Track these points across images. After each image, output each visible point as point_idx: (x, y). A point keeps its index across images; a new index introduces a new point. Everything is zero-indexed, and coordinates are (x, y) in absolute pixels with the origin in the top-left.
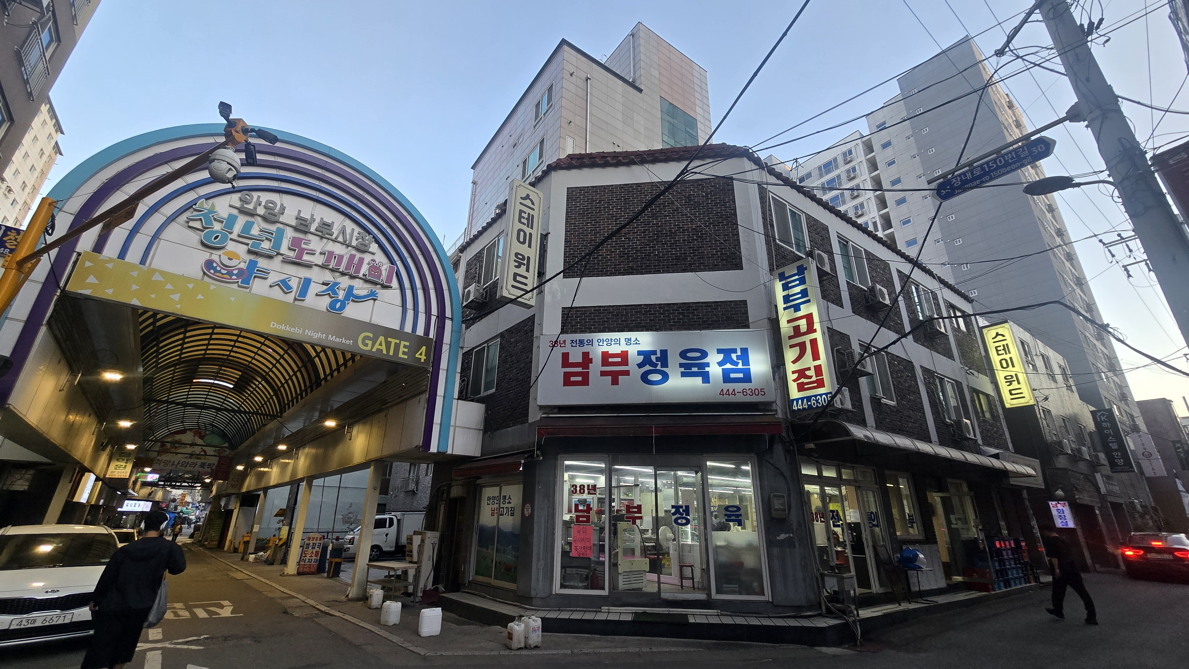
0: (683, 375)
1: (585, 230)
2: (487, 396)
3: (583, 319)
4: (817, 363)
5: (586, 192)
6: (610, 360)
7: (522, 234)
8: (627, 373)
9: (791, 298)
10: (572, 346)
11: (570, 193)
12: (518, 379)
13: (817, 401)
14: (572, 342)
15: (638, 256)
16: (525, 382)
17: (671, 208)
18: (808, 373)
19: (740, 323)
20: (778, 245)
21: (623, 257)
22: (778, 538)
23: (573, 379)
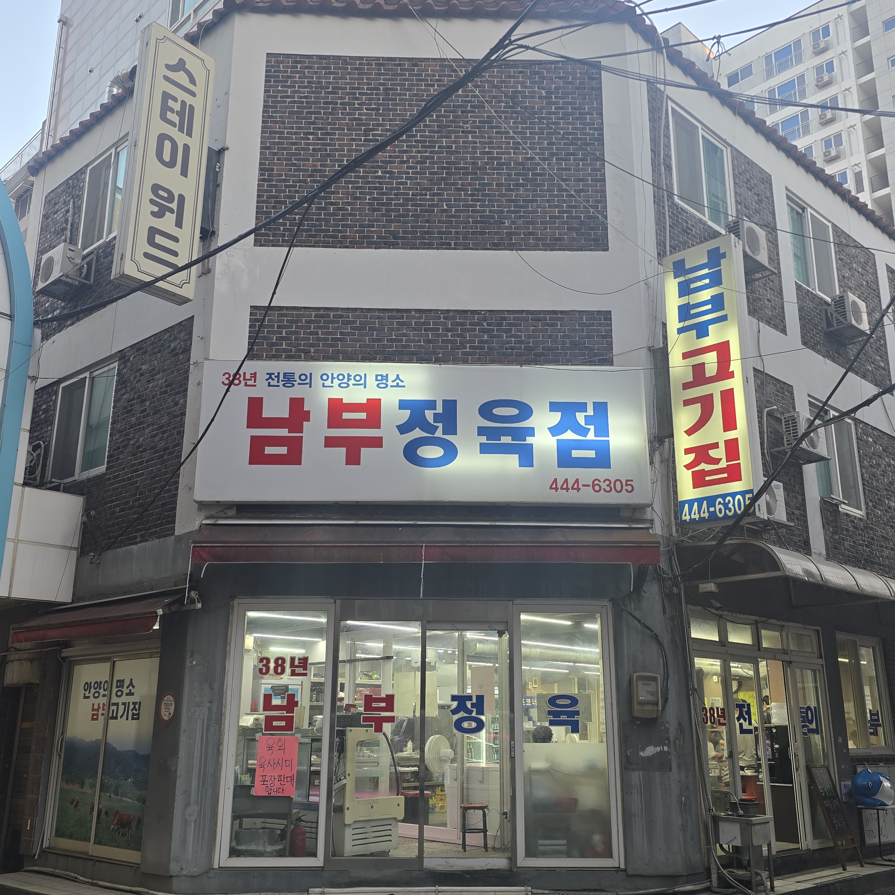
0: (484, 449)
1: (303, 149)
2: (89, 480)
3: (292, 333)
4: (731, 435)
5: (306, 68)
6: (346, 416)
7: (167, 145)
8: (377, 442)
9: (693, 312)
10: (269, 385)
11: (272, 66)
12: (154, 447)
13: (726, 505)
14: (270, 377)
15: (408, 210)
16: (170, 453)
17: (477, 117)
18: (713, 453)
19: (595, 355)
20: (676, 205)
21: (378, 210)
22: (641, 754)
23: (269, 450)
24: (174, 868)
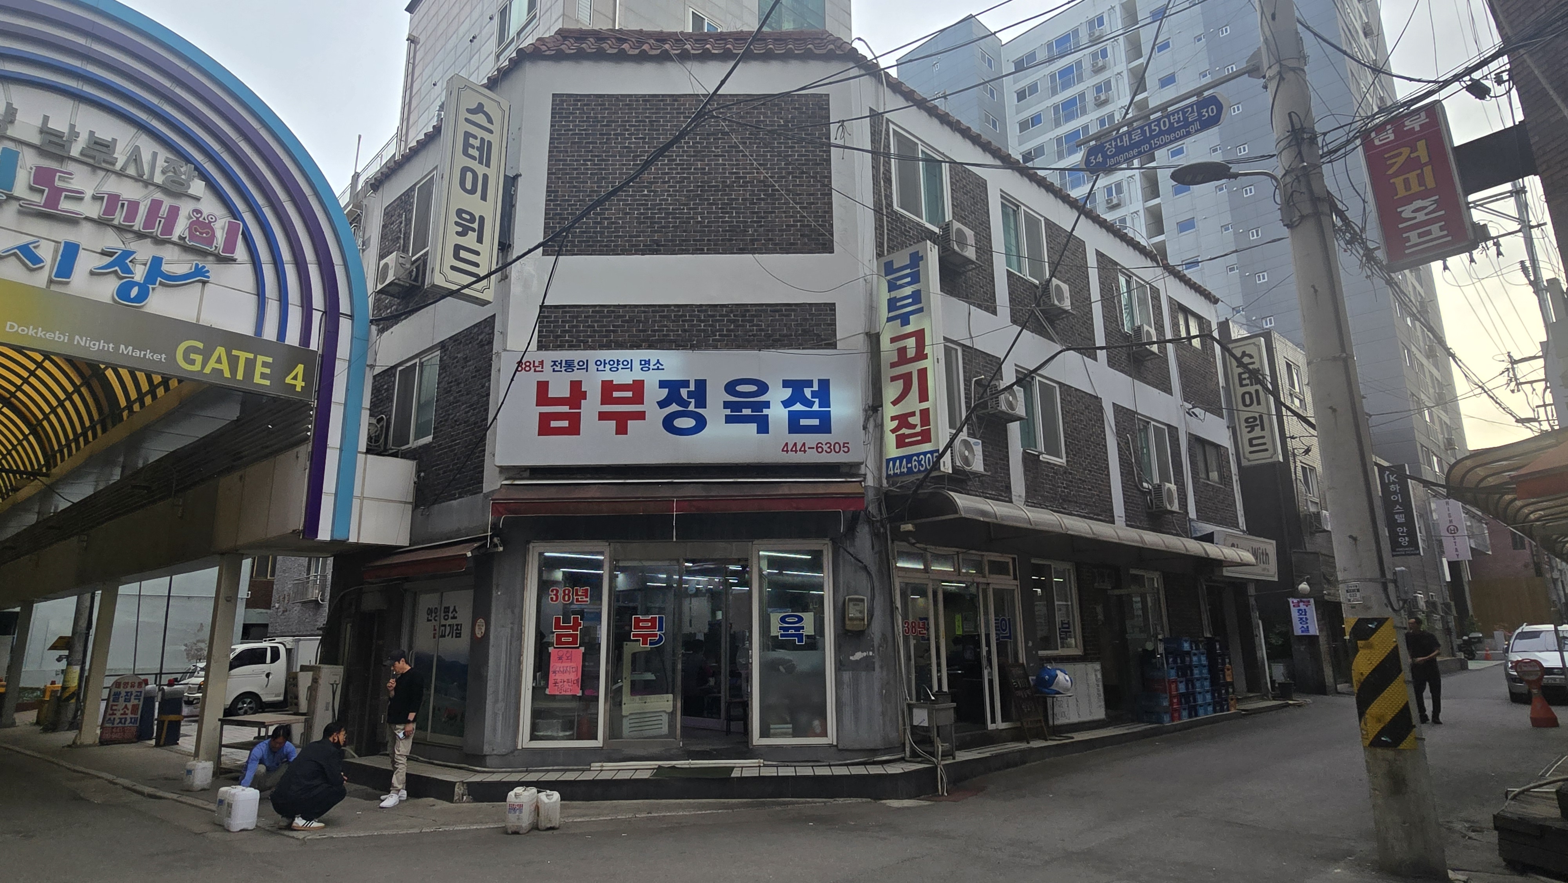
0: (729, 420)
1: (583, 174)
2: (420, 447)
3: (573, 326)
4: (925, 405)
5: (585, 105)
6: (616, 394)
7: (469, 175)
8: (641, 416)
9: (898, 304)
10: (554, 371)
11: (557, 105)
12: (468, 421)
13: (919, 462)
14: (555, 364)
15: (670, 222)
16: (479, 427)
17: (726, 143)
18: (911, 420)
19: (823, 340)
20: (896, 213)
21: (644, 223)
22: (851, 658)
23: (554, 424)
24: (487, 749)
